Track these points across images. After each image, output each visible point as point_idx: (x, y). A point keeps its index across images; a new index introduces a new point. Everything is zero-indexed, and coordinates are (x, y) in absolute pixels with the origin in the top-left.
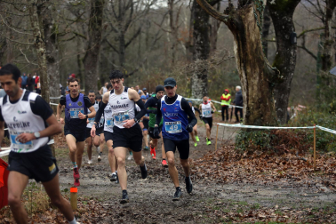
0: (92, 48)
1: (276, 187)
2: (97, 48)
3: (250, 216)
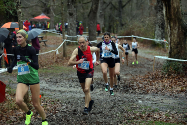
0: (93, 7)
1: (176, 97)
2: (97, 8)
3: (148, 117)
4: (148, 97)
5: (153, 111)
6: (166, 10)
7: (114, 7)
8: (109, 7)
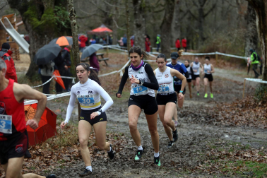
0: (167, 17)
2: (171, 18)
3: (237, 155)
4: (236, 131)
5: (243, 149)
6: (260, 20)
7: (194, 16)
8: (187, 16)
